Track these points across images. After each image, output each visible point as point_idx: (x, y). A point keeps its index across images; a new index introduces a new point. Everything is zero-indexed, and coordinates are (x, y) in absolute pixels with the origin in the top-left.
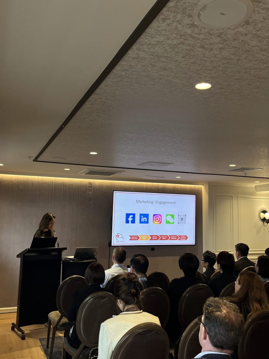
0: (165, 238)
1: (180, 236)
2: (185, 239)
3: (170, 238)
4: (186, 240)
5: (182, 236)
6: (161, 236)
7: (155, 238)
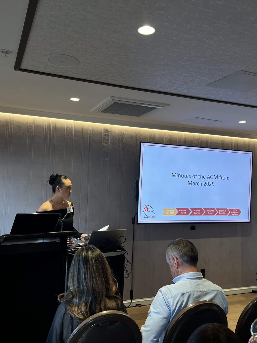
0: (211, 212)
1: (231, 210)
2: (237, 213)
3: (218, 212)
4: (238, 215)
5: (233, 210)
6: (205, 209)
7: (198, 213)
